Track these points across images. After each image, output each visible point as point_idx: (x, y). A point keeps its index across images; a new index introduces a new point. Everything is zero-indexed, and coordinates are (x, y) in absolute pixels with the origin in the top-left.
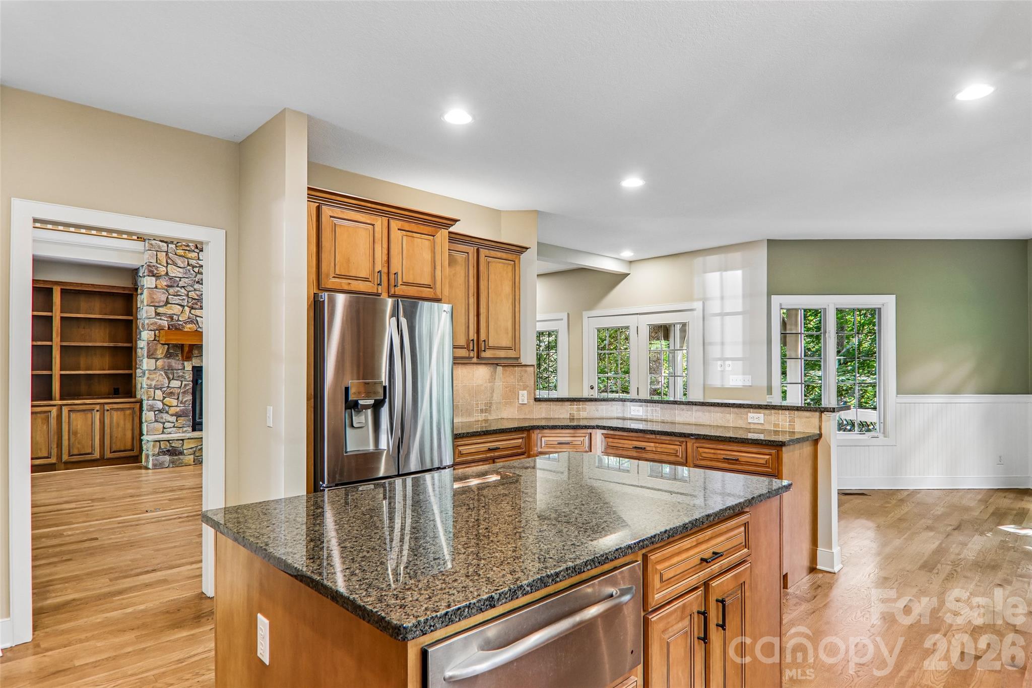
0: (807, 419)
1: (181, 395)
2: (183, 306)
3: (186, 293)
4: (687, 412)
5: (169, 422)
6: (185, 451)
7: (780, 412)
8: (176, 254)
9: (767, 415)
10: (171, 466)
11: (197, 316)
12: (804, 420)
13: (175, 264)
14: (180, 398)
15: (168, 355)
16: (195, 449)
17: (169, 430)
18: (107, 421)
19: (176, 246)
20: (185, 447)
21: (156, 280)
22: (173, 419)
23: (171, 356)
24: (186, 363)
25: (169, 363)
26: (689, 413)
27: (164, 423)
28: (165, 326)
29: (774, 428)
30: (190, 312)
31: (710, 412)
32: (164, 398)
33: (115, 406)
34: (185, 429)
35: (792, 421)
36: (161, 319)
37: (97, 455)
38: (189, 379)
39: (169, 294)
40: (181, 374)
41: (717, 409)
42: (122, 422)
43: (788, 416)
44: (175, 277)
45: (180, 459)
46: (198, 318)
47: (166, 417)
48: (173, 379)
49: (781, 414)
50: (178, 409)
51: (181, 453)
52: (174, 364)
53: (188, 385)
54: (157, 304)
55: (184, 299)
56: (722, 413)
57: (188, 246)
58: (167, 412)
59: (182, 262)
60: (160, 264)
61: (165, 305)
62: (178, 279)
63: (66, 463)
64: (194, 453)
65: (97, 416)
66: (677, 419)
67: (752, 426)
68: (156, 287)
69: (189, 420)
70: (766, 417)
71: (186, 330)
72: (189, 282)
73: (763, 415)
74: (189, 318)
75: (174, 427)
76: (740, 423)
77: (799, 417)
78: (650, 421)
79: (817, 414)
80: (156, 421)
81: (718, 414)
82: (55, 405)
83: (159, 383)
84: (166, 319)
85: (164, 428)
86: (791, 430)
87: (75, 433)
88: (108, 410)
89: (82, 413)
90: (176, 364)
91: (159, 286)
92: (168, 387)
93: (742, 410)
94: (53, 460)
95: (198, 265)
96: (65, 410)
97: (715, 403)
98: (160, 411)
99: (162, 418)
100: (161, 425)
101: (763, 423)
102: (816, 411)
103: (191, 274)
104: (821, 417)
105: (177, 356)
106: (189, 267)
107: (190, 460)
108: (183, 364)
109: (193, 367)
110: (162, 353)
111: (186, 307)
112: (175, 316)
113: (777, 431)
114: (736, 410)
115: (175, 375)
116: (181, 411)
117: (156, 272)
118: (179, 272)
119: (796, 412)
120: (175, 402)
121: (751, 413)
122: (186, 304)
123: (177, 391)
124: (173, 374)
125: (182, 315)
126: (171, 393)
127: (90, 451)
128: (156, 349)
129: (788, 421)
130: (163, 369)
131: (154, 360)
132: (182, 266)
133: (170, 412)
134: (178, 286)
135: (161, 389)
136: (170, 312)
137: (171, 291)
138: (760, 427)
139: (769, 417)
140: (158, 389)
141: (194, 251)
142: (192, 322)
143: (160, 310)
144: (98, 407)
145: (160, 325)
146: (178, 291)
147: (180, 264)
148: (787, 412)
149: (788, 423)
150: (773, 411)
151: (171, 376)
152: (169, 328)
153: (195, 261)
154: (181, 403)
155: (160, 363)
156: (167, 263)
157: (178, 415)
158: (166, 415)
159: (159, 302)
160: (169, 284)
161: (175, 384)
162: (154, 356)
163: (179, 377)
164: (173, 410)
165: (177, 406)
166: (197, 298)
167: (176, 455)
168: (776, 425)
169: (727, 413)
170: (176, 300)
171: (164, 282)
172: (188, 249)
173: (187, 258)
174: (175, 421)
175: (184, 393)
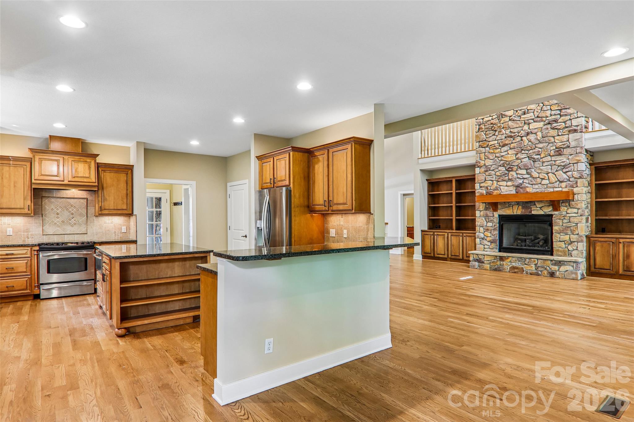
1: (492, 231)
2: (493, 181)
3: (494, 173)
5: (487, 245)
6: (485, 262)
8: (489, 153)
10: (478, 268)
11: (500, 186)
13: (489, 158)
14: (492, 233)
15: (486, 209)
16: (490, 261)
17: (486, 249)
18: (465, 241)
19: (490, 148)
20: (485, 260)
21: (480, 169)
22: (489, 244)
23: (487, 209)
24: (494, 213)
25: (486, 213)
27: (484, 245)
28: (484, 193)
30: (497, 184)
32: (485, 232)
33: (468, 235)
34: (494, 250)
36: (482, 190)
37: (461, 257)
38: (496, 222)
39: (486, 176)
40: (492, 219)
42: (471, 243)
44: (489, 165)
45: (482, 265)
46: (501, 187)
47: (485, 242)
48: (489, 222)
50: (491, 238)
51: (483, 262)
52: (488, 214)
53: (496, 225)
54: (480, 182)
55: (493, 177)
57: (495, 146)
58: (486, 240)
59: (492, 156)
60: (482, 160)
61: (485, 182)
62: (489, 166)
63: (450, 258)
64: (490, 264)
65: (461, 238)
68: (480, 173)
69: (497, 245)
71: (494, 194)
72: (496, 167)
74: (496, 187)
75: (489, 248)
80: (481, 244)
82: (447, 232)
83: (481, 224)
84: (484, 189)
85: (484, 248)
87: (453, 246)
88: (465, 236)
89: (455, 237)
90: (489, 213)
91: (481, 172)
92: (486, 226)
94: (446, 256)
95: (500, 156)
96: (450, 234)
98: (483, 239)
99: (483, 242)
100: (483, 246)
103: (497, 162)
105: (490, 209)
106: (496, 158)
107: (487, 267)
108: (493, 213)
109: (499, 215)
110: (483, 208)
111: (494, 182)
112: (489, 187)
115: (490, 220)
116: (492, 239)
117: (479, 165)
118: (490, 162)
120: (489, 235)
122: (494, 179)
123: (490, 228)
124: (488, 219)
125: (492, 186)
126: (488, 229)
127: (458, 255)
128: (480, 206)
130: (483, 216)
131: (479, 212)
132: (492, 158)
133: (487, 240)
134: (490, 170)
135: (482, 227)
136: (486, 185)
137: (487, 173)
140: (481, 227)
141: (498, 148)
142: (497, 189)
143: (482, 185)
144: (461, 234)
145: (481, 193)
146: (490, 173)
147: (491, 157)
151: (487, 220)
152: (486, 194)
153: (499, 154)
154: (493, 235)
155: (482, 213)
156: (485, 159)
157: (491, 242)
158: (485, 241)
159: (481, 181)
160: (485, 170)
161: (490, 224)
162: (479, 210)
163: (491, 220)
164: (488, 239)
165: (490, 237)
166: (500, 175)
167: (481, 263)
170: (488, 178)
171: (483, 170)
172: (495, 148)
173: (495, 153)
174: (490, 245)
175: (494, 229)
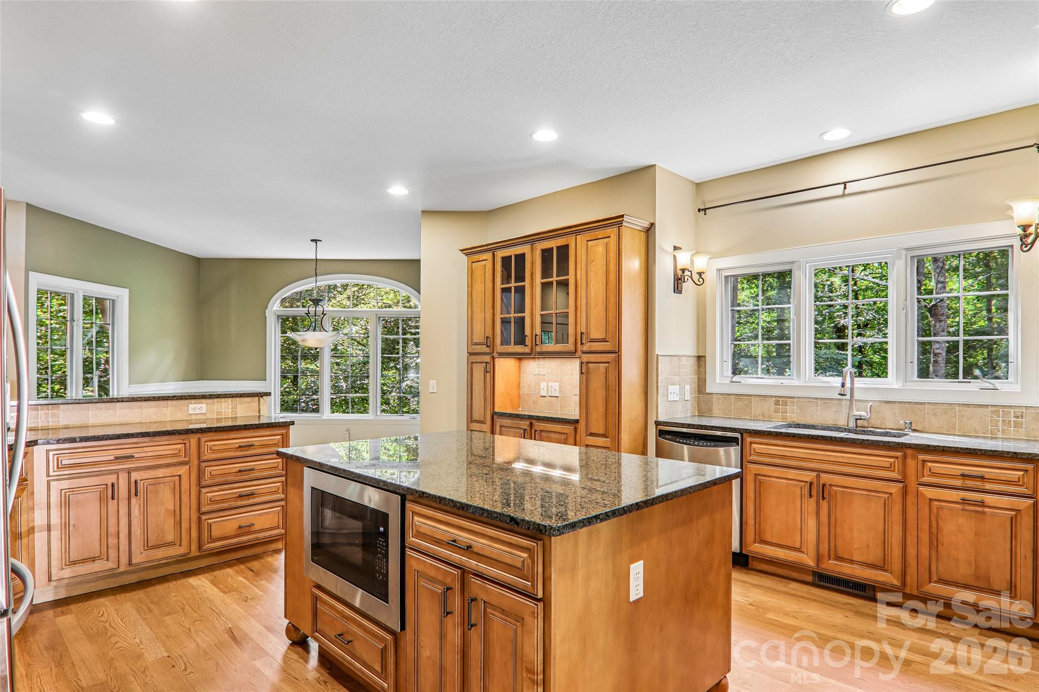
0: (248, 404)
4: (107, 411)
7: (223, 400)
9: (210, 405)
12: (245, 405)
26: (110, 412)
29: (217, 416)
31: (141, 407)
35: (234, 407)
41: (150, 403)
43: (230, 403)
49: (224, 402)
56: (157, 408)
66: (90, 422)
67: (193, 417)
70: (208, 406)
73: (205, 404)
76: (180, 416)
77: (241, 403)
78: (42, 430)
79: (257, 398)
81: (152, 410)
86: (234, 416)
93: (183, 402)
97: (149, 397)
101: (205, 412)
102: (256, 396)
104: (259, 401)
113: (219, 419)
114: (174, 402)
119: (238, 399)
121: (192, 404)
129: (231, 408)
138: (202, 417)
139: (211, 406)
148: (230, 400)
149: (230, 410)
150: (216, 400)
168: (218, 413)
169: (164, 407)
